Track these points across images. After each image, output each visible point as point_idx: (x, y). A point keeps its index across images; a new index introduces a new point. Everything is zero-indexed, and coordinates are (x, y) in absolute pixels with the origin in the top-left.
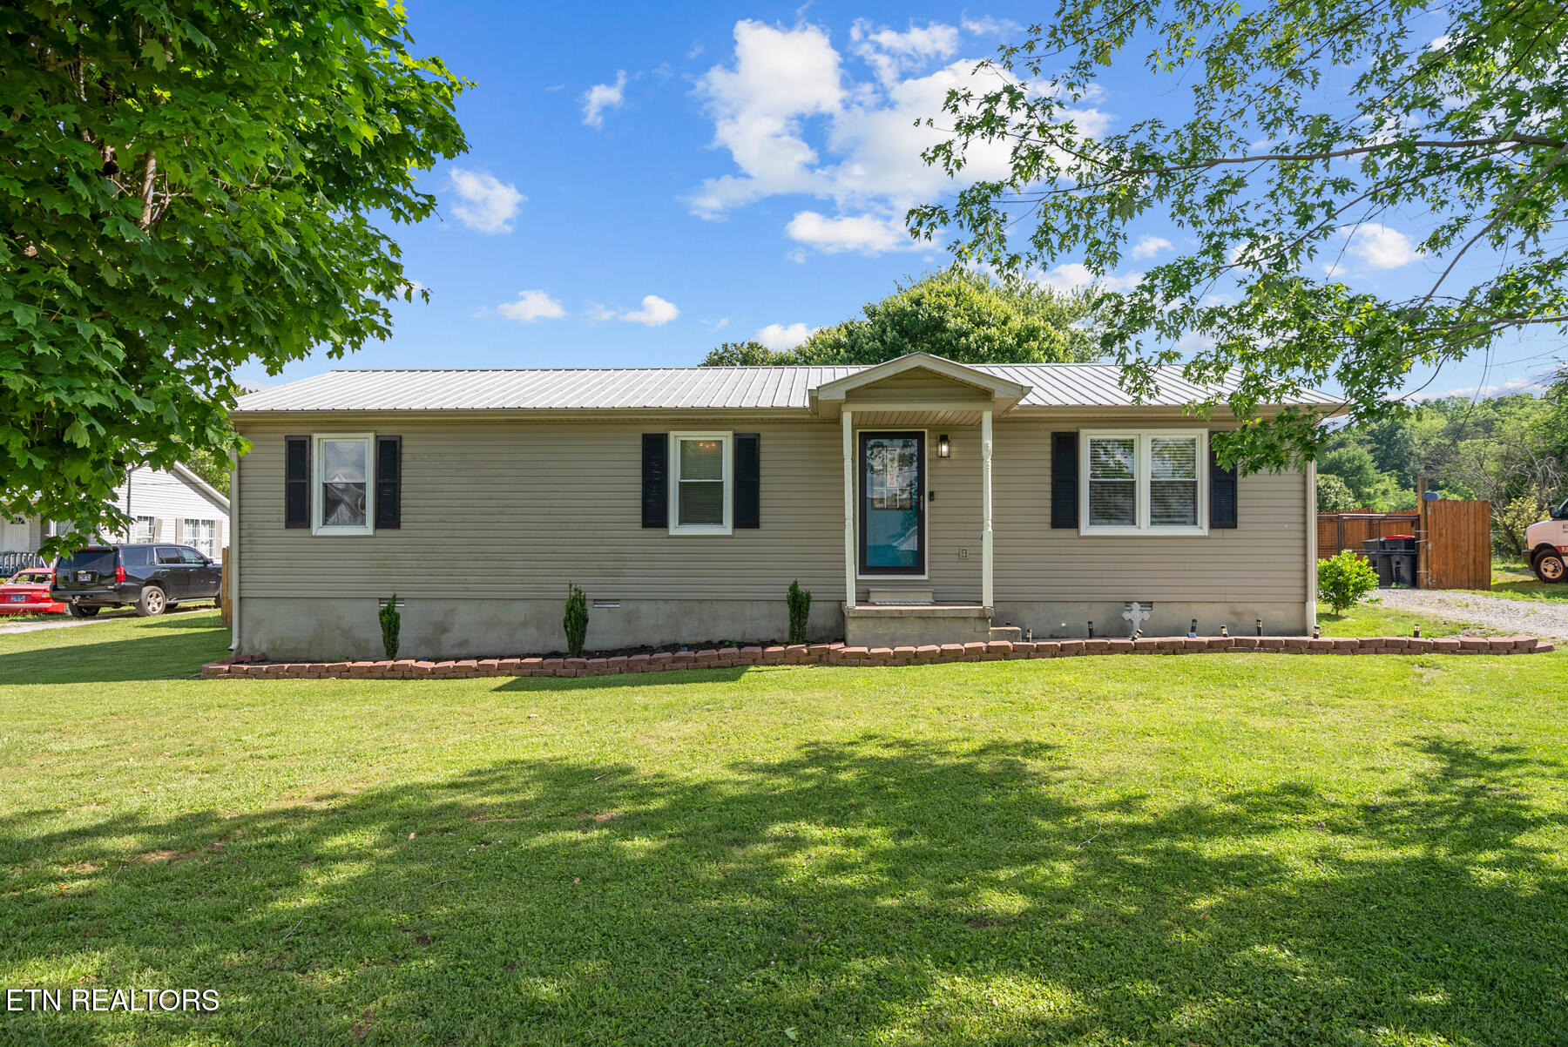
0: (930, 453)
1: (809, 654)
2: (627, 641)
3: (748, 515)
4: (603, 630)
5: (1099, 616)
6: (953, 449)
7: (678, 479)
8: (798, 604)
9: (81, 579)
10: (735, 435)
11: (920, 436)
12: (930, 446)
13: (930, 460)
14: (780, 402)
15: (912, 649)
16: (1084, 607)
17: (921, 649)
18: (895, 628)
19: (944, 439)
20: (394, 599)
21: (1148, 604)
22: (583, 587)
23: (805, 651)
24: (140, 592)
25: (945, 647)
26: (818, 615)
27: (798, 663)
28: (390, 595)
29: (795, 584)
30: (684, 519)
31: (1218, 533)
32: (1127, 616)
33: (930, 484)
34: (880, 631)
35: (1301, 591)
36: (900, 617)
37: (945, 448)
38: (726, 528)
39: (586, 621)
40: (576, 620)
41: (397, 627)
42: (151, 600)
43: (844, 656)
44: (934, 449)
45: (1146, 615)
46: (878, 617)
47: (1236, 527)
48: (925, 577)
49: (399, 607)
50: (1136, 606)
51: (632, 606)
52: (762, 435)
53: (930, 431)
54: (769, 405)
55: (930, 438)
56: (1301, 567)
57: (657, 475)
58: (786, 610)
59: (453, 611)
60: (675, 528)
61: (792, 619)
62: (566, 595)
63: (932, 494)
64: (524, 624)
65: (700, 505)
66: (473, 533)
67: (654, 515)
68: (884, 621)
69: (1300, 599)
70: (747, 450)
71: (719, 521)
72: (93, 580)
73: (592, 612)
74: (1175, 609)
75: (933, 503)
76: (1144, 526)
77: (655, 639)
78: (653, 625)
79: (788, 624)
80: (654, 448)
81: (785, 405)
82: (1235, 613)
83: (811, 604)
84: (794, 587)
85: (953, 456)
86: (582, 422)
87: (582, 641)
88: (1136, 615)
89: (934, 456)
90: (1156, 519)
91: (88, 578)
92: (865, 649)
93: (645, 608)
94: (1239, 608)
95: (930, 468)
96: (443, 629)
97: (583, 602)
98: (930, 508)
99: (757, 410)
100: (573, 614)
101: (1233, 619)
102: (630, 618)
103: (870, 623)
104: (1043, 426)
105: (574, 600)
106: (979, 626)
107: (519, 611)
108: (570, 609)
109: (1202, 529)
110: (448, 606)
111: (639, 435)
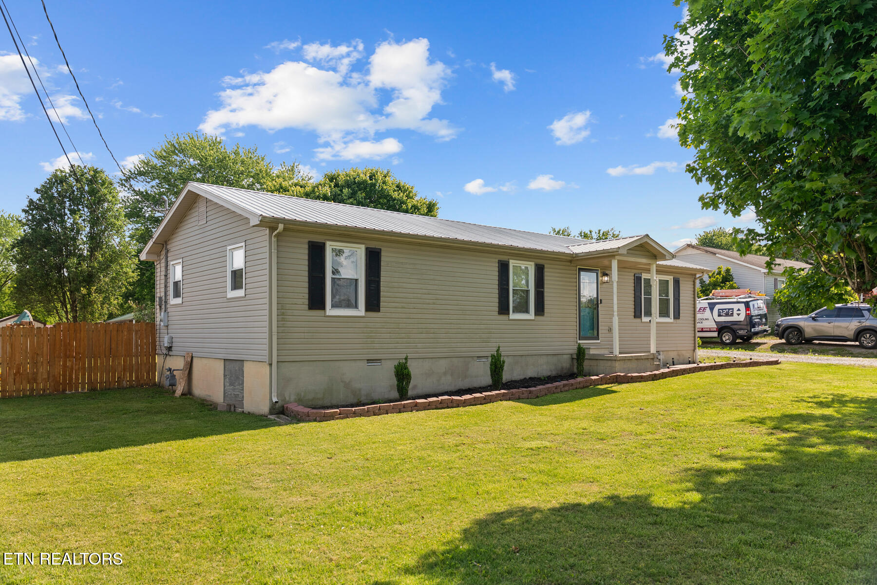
3: (540, 309)
7: (512, 287)
11: (597, 272)
12: (600, 277)
13: (600, 284)
18: (629, 365)
19: (605, 274)
20: (406, 359)
26: (564, 362)
28: (373, 357)
31: (675, 321)
33: (600, 295)
34: (625, 366)
35: (693, 345)
36: (631, 359)
37: (606, 279)
44: (601, 279)
46: (625, 359)
47: (679, 318)
48: (599, 341)
52: (546, 266)
53: (600, 269)
55: (600, 273)
56: (694, 335)
57: (505, 285)
60: (512, 315)
63: (601, 300)
64: (445, 374)
67: (504, 309)
69: (693, 348)
71: (528, 311)
75: (601, 305)
80: (504, 269)
89: (602, 282)
95: (600, 288)
98: (601, 307)
103: (622, 363)
104: (632, 270)
106: (652, 362)
107: (443, 365)
109: (672, 319)
111: (497, 261)
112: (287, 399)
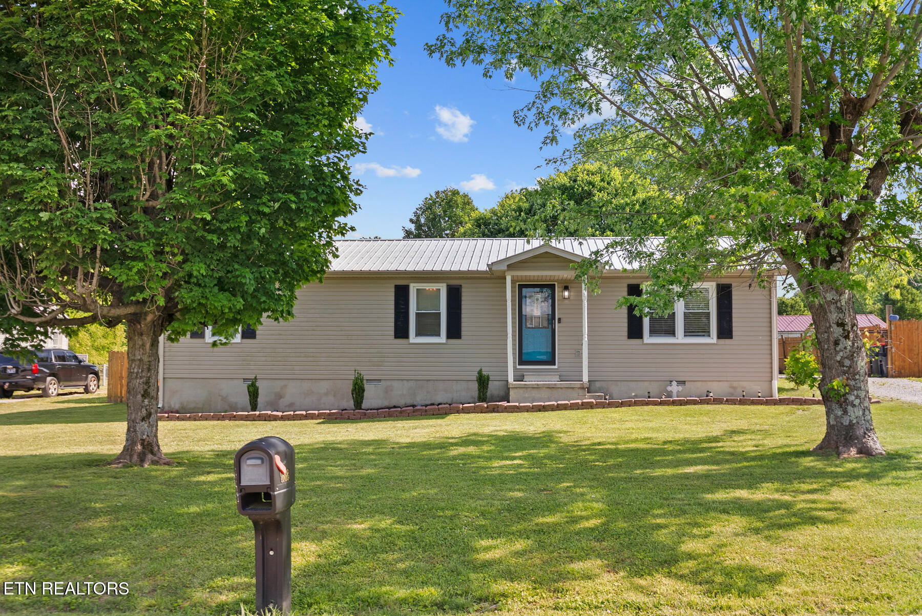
0: (559, 296)
1: (487, 407)
2: (386, 403)
3: (454, 332)
4: (372, 396)
5: (654, 388)
6: (572, 294)
7: (415, 311)
8: (483, 381)
9: (9, 371)
10: (448, 286)
11: (552, 287)
12: (559, 292)
13: (558, 300)
14: (473, 267)
15: (543, 404)
16: (646, 384)
17: (546, 404)
18: (535, 393)
19: (566, 288)
20: (256, 378)
21: (681, 383)
22: (362, 372)
23: (486, 405)
24: (45, 381)
25: (559, 402)
26: (494, 387)
27: (482, 412)
28: (253, 377)
29: (481, 371)
30: (419, 333)
31: (723, 341)
32: (669, 388)
33: (559, 314)
34: (526, 395)
35: (769, 375)
36: (537, 387)
37: (566, 294)
38: (443, 338)
39: (364, 391)
40: (358, 391)
41: (257, 394)
42: (51, 386)
43: (506, 407)
44: (561, 294)
45: (680, 388)
46: (525, 387)
47: (732, 338)
48: (556, 367)
49: (258, 384)
50: (674, 383)
51: (388, 383)
52: (463, 286)
53: (558, 283)
54: (466, 269)
55: (558, 287)
56: (769, 361)
57: (403, 309)
58: (475, 386)
59: (285, 386)
60: (413, 338)
61: (479, 390)
62: (353, 377)
63: (559, 320)
64: (326, 394)
65: (428, 326)
66: (298, 341)
67: (401, 332)
68: (529, 390)
69: (769, 379)
70: (454, 295)
71: (438, 335)
72: (17, 372)
73: (367, 387)
74: (699, 384)
75: (560, 325)
76: (680, 338)
77: (402, 402)
78: (400, 394)
79: (477, 392)
80: (402, 294)
81: (475, 269)
82: (732, 387)
83: (490, 382)
84: (480, 372)
85: (572, 298)
86: (361, 278)
87: (362, 402)
88: (674, 388)
89: (561, 298)
90: (688, 332)
91: (13, 371)
92: (517, 404)
93: (396, 384)
94: (735, 384)
95: (558, 305)
96: (280, 396)
97: (362, 380)
98: (559, 327)
99: (459, 272)
100: (357, 387)
101: (731, 390)
102: (387, 390)
103: (521, 391)
104: (622, 281)
105: (357, 379)
106: (581, 392)
107: (324, 386)
108: (355, 384)
109: (713, 339)
110: (283, 383)
111: (393, 286)
112: (173, 406)
